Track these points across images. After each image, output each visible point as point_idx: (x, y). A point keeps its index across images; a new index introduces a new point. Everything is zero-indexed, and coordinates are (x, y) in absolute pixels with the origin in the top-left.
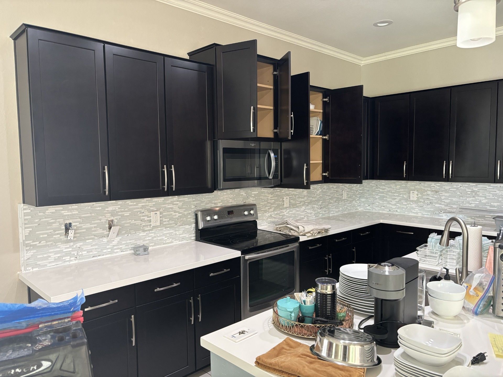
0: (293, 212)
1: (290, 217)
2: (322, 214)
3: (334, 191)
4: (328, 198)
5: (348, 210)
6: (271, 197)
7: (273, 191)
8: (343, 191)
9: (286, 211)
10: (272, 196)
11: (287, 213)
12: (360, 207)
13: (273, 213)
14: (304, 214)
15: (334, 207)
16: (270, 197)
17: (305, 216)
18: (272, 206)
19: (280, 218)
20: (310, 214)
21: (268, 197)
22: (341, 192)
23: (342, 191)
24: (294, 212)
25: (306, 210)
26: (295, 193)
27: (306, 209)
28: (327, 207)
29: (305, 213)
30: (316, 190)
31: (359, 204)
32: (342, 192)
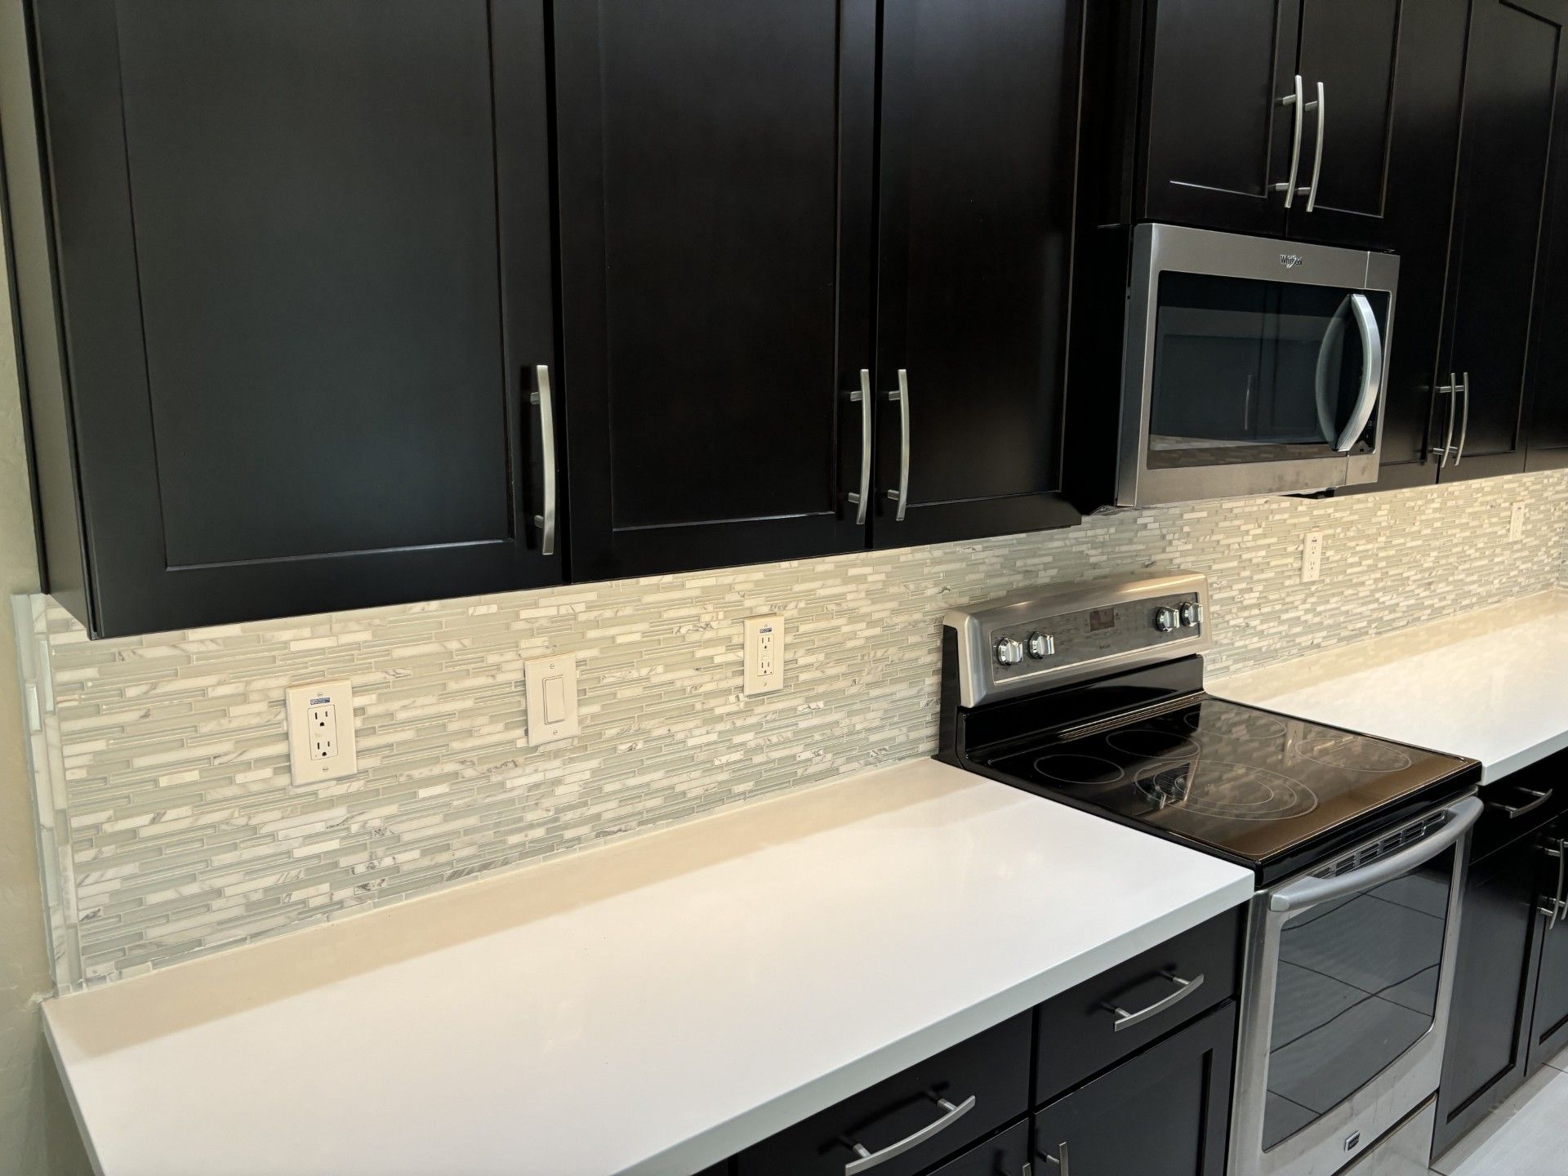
0: (1329, 607)
1: (1319, 630)
2: (1429, 611)
3: (1482, 504)
4: (1460, 535)
5: (1516, 589)
6: (1256, 537)
7: (1266, 506)
8: (1512, 504)
9: (1304, 602)
10: (1260, 531)
11: (1307, 611)
12: (1557, 574)
13: (1255, 612)
14: (1368, 613)
15: (1475, 577)
16: (1250, 538)
17: (1370, 623)
18: (1256, 577)
19: (1280, 633)
20: (1390, 613)
21: (1246, 538)
22: (1505, 509)
23: (1507, 504)
24: (1334, 606)
25: (1377, 595)
26: (1346, 516)
27: (1377, 590)
28: (1451, 579)
29: (1372, 606)
30: (1420, 502)
31: (1556, 563)
32: (1509, 509)
